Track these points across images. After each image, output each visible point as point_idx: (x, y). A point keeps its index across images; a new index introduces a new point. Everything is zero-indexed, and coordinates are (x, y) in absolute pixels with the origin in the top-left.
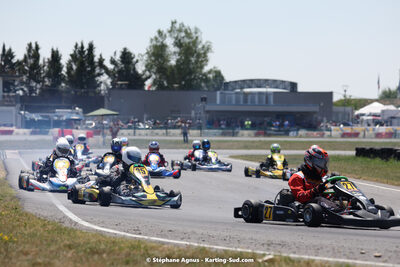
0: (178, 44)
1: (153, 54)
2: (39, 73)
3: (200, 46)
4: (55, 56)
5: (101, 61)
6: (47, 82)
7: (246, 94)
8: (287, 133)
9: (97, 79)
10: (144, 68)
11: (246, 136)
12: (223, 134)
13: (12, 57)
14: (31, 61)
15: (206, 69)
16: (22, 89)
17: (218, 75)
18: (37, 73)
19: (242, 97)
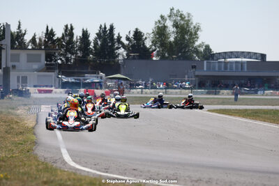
0: (176, 25)
1: (158, 33)
2: (73, 47)
3: (192, 27)
4: (85, 35)
5: (119, 38)
6: (79, 54)
7: (226, 63)
8: (256, 92)
9: (116, 51)
10: (151, 44)
11: (226, 94)
12: (208, 93)
13: (54, 35)
14: (67, 38)
15: (197, 44)
16: (61, 59)
17: (208, 48)
18: (71, 48)
19: (223, 65)
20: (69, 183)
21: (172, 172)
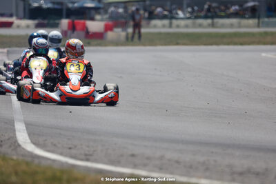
20: (14, 179)
21: (201, 159)
